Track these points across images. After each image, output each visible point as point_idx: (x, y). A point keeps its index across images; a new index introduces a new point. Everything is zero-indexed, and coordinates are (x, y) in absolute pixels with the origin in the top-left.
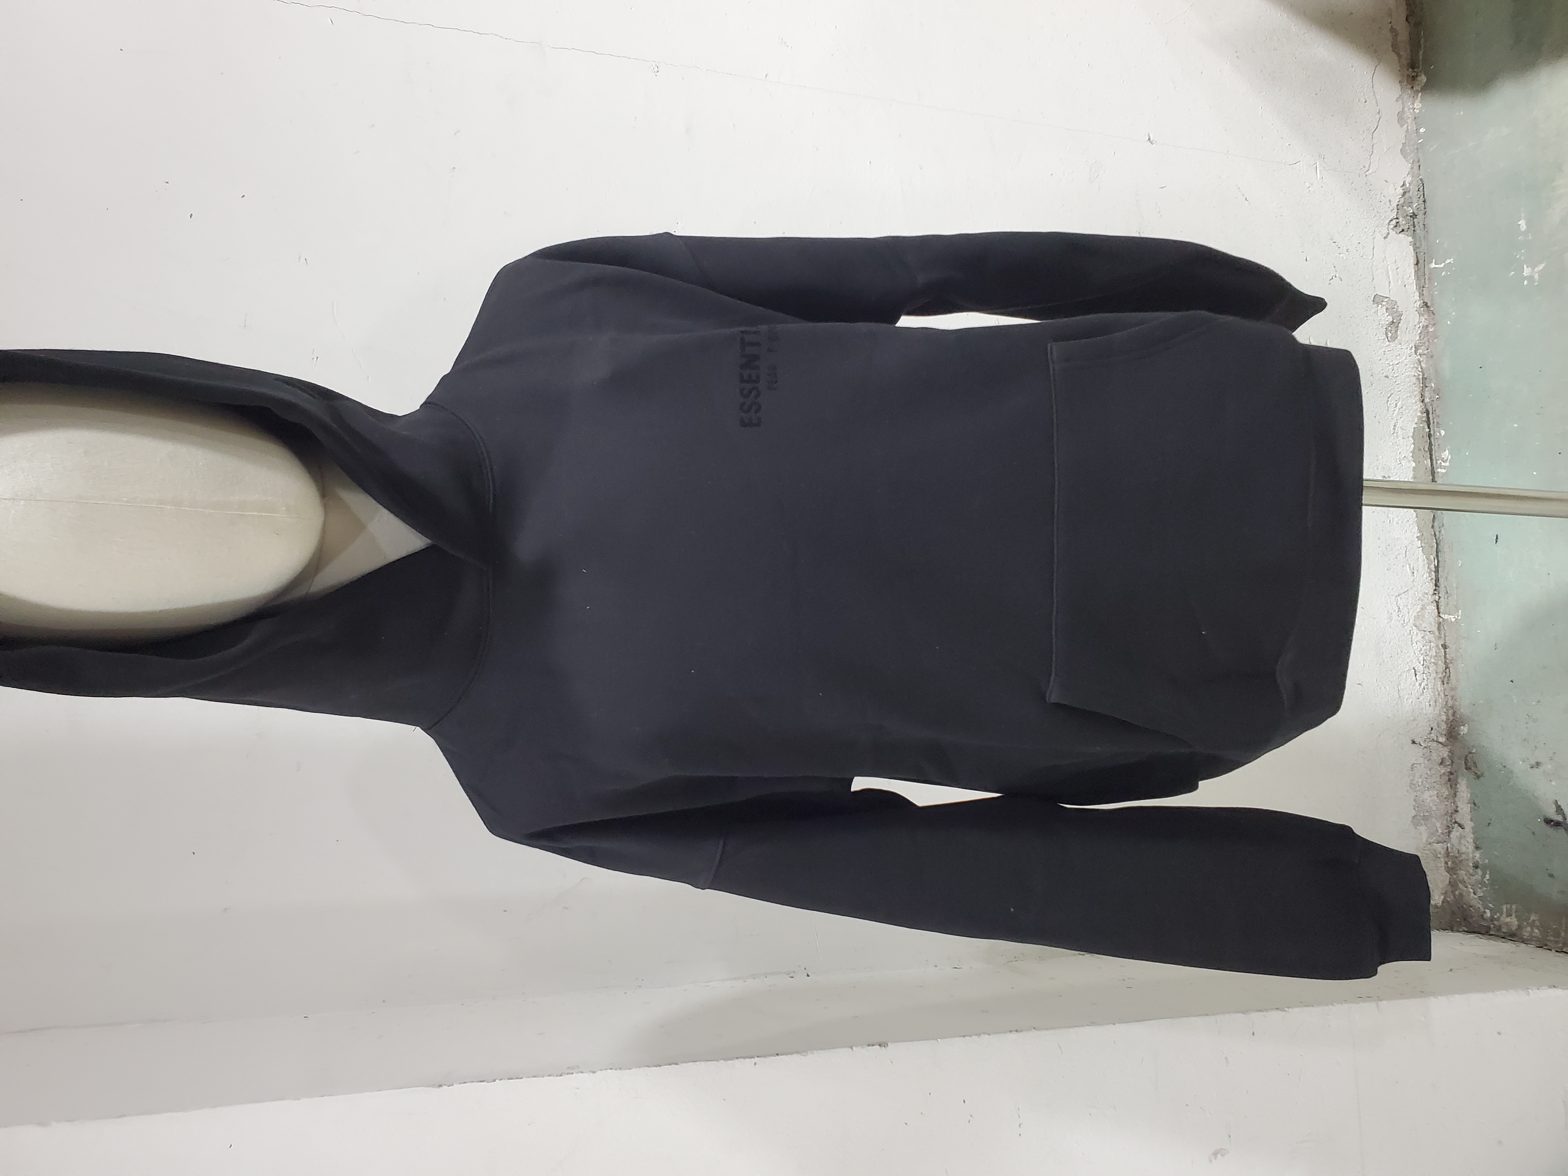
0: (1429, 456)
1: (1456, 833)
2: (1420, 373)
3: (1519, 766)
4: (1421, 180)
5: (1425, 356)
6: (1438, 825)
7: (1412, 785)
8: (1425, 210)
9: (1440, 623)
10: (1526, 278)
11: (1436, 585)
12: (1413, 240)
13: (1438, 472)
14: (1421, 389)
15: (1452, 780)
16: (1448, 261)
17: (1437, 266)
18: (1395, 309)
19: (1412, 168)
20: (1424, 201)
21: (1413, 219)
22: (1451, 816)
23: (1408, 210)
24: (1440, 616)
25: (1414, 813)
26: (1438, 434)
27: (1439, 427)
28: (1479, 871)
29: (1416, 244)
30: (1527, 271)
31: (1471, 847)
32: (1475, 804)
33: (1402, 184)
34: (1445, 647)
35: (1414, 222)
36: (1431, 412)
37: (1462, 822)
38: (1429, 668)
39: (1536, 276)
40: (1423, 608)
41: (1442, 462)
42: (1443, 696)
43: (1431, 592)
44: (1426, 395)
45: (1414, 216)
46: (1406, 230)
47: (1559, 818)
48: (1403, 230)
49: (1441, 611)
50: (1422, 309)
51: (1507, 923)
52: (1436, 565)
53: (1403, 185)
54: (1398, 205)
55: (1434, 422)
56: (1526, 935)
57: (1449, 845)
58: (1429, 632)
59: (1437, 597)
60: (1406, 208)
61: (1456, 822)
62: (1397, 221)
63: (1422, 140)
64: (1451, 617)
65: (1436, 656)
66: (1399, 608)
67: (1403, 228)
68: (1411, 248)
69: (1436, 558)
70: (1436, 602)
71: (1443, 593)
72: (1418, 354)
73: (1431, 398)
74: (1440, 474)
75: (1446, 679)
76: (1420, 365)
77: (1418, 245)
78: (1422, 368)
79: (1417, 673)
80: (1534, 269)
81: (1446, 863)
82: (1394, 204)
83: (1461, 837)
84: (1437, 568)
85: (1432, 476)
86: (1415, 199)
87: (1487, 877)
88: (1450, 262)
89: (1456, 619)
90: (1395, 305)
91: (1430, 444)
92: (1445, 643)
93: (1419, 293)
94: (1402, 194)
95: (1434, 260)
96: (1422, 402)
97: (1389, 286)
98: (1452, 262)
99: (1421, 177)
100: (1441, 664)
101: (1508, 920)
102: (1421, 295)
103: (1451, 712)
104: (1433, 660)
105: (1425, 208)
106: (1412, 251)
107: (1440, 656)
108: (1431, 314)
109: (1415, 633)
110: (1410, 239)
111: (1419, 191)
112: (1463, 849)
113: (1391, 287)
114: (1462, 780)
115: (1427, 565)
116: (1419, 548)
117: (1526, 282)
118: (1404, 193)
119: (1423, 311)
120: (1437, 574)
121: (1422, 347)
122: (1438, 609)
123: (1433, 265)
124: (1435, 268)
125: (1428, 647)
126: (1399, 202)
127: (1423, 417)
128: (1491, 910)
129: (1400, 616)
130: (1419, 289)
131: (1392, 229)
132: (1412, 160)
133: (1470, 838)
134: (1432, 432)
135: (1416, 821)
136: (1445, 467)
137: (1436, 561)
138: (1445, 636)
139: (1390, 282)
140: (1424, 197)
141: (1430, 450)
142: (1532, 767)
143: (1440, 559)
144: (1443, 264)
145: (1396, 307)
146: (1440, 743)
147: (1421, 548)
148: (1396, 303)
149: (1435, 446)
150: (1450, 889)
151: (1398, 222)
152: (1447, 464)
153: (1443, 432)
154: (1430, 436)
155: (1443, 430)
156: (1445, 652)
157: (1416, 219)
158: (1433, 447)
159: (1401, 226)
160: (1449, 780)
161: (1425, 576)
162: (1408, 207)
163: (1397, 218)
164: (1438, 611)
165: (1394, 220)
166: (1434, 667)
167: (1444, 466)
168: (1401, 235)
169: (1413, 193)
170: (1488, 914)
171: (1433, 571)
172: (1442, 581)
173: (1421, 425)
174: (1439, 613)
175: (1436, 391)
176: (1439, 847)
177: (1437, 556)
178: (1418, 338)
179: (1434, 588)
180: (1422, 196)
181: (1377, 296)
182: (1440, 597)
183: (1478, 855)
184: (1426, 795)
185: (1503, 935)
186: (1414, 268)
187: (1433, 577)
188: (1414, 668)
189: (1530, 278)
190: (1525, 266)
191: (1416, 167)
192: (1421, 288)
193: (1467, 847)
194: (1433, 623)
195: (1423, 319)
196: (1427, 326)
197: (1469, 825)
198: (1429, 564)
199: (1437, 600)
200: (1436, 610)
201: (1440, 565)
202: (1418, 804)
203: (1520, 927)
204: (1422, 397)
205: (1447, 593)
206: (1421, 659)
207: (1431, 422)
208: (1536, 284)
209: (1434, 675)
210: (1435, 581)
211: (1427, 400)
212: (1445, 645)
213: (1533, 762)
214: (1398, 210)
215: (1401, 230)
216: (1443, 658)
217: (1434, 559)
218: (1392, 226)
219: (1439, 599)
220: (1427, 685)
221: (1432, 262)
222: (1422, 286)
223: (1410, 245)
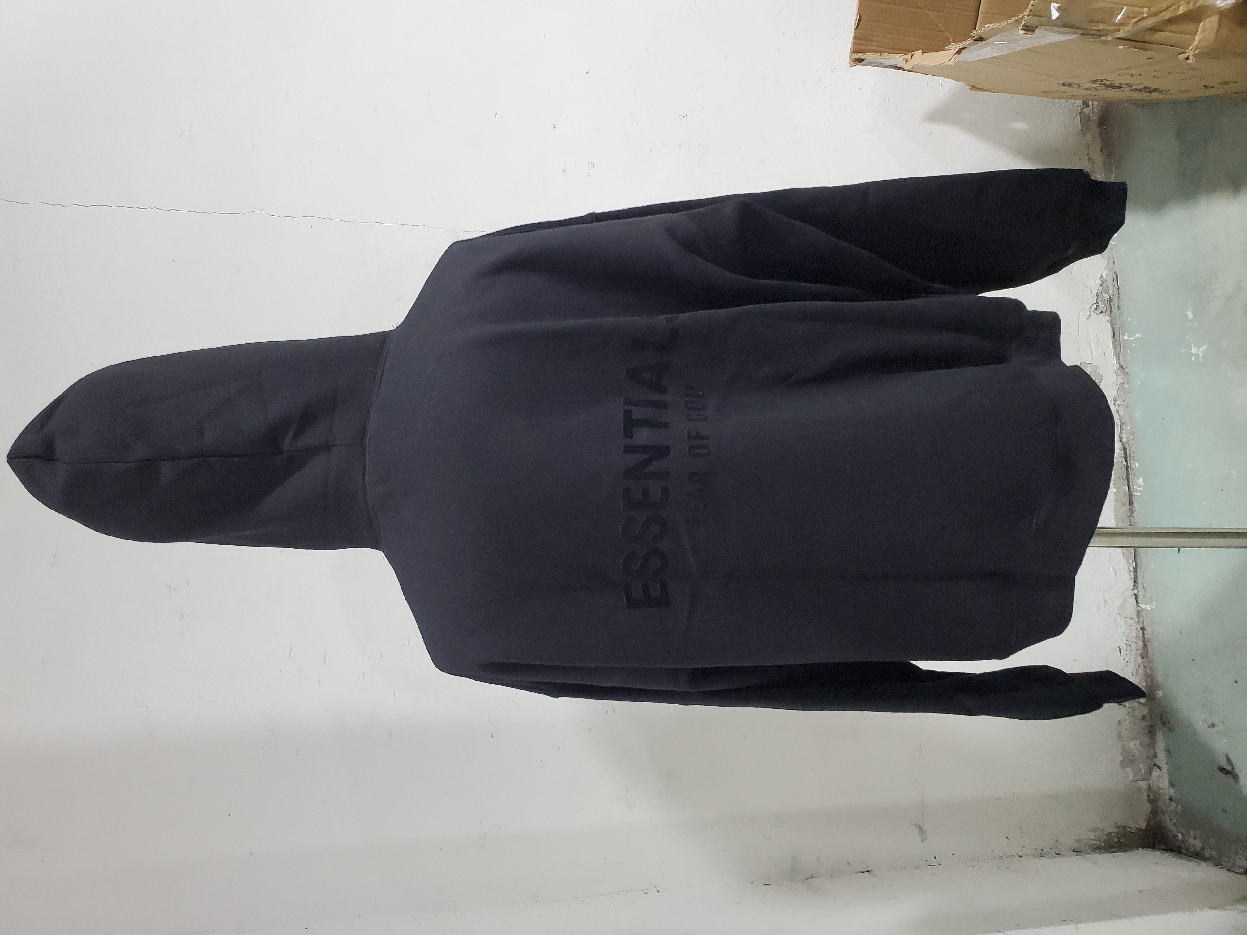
0: (1126, 483)
1: (1156, 773)
2: (1118, 420)
3: (1200, 726)
4: (1115, 272)
5: (1122, 407)
6: (1141, 766)
7: (1120, 737)
8: (1119, 295)
9: (1139, 611)
10: (1193, 355)
11: (1135, 582)
12: (1110, 319)
13: (1134, 495)
14: (1119, 432)
15: (1151, 732)
16: (1137, 336)
17: (1129, 338)
18: (1097, 372)
19: (1108, 264)
20: (1118, 289)
21: (1110, 302)
22: (1151, 760)
23: (1106, 296)
24: (1138, 606)
25: (1122, 758)
26: (1134, 466)
27: (1134, 461)
28: (1173, 804)
29: (1112, 322)
30: (1194, 350)
31: (1167, 784)
32: (1169, 752)
33: (1100, 276)
34: (1143, 629)
35: (1110, 305)
36: (1128, 449)
37: (1160, 765)
38: (1131, 646)
39: (1201, 355)
40: (1125, 600)
41: (1137, 487)
42: (1142, 667)
43: (1132, 587)
44: (1124, 436)
45: (1110, 300)
46: (1104, 311)
47: (1228, 768)
48: (1102, 312)
49: (1139, 601)
50: (1119, 370)
51: (1193, 844)
52: (1135, 566)
53: (1101, 278)
54: (1097, 293)
55: (1130, 457)
56: (1207, 853)
57: (1150, 782)
58: (1130, 618)
59: (1136, 591)
60: (1103, 294)
61: (1155, 765)
62: (1097, 304)
63: (1115, 242)
64: (1147, 606)
65: (1136, 637)
66: (1106, 601)
67: (1102, 310)
68: (1109, 325)
69: (1134, 561)
70: (1135, 595)
71: (1141, 588)
72: (1116, 405)
73: (1127, 438)
74: (1135, 496)
75: (1144, 655)
76: (1118, 414)
77: (1114, 322)
78: (1120, 416)
79: (1121, 650)
80: (1199, 349)
81: (1149, 796)
82: (1095, 292)
83: (1159, 776)
84: (1135, 569)
85: (1129, 498)
86: (1111, 288)
87: (1179, 808)
88: (1139, 337)
89: (1151, 609)
90: (1097, 369)
91: (1128, 474)
92: (1144, 626)
93: (1116, 358)
94: (1100, 284)
95: (1126, 334)
96: (1120, 442)
97: (1092, 355)
98: (1140, 337)
99: (1115, 270)
100: (1141, 644)
101: (1194, 842)
102: (1118, 359)
103: (1149, 679)
104: (1134, 640)
105: (1119, 294)
106: (1110, 327)
107: (1139, 637)
108: (1126, 374)
109: (1119, 619)
110: (1108, 318)
111: (1113, 281)
112: (1162, 786)
113: (1093, 355)
114: (1159, 732)
115: (1127, 567)
116: (1120, 554)
117: (1193, 358)
118: (1102, 283)
119: (1120, 371)
120: (1135, 573)
121: (1119, 400)
122: (1137, 600)
123: (1126, 338)
124: (1127, 340)
125: (1130, 630)
126: (1098, 290)
127: (1121, 453)
128: (1182, 834)
129: (1107, 607)
130: (1116, 355)
131: (1093, 311)
132: (1108, 258)
133: (1166, 777)
134: (1129, 465)
135: (1124, 764)
136: (1139, 492)
137: (1134, 563)
138: (1143, 621)
139: (1092, 352)
140: (1118, 285)
141: (1128, 478)
142: (1209, 727)
143: (1138, 562)
144: (1133, 338)
145: (1098, 370)
146: (1141, 703)
147: (1122, 554)
148: (1098, 367)
149: (1131, 475)
150: (1151, 816)
151: (1098, 306)
152: (1141, 489)
153: (1137, 465)
154: (1127, 467)
155: (1138, 463)
156: (1143, 633)
157: (1112, 302)
158: (1130, 476)
159: (1100, 309)
160: (1150, 732)
161: (1126, 576)
162: (1105, 294)
163: (1097, 303)
164: (1137, 602)
165: (1095, 305)
166: (1135, 645)
167: (1139, 490)
168: (1101, 315)
169: (1110, 283)
170: (1180, 836)
171: (1131, 571)
172: (1139, 579)
173: (1120, 460)
174: (1137, 603)
175: (1132, 433)
176: (1143, 784)
177: (1135, 559)
178: (1116, 393)
179: (1133, 584)
180: (1116, 285)
181: (1083, 363)
182: (1138, 591)
183: (1172, 791)
184: (1131, 744)
185: (1191, 854)
186: (1112, 340)
187: (1133, 576)
188: (1119, 647)
189: (1197, 355)
190: (1193, 346)
191: (1111, 263)
192: (1117, 356)
193: (1164, 784)
194: (1133, 612)
195: (1119, 378)
196: (1123, 383)
197: (1165, 768)
198: (1129, 566)
199: (1136, 593)
200: (1135, 602)
201: (1138, 566)
202: (1125, 751)
203: (1203, 848)
204: (1120, 438)
205: (1144, 588)
206: (1124, 639)
207: (1128, 457)
208: (1201, 360)
209: (1135, 651)
210: (1134, 579)
211: (1124, 440)
212: (1143, 628)
213: (1210, 723)
214: (1097, 296)
215: (1100, 312)
216: (1142, 638)
217: (1133, 562)
218: (1093, 309)
219: (1138, 593)
220: (1129, 659)
221: (1125, 335)
222: (1118, 353)
223: (1108, 323)
